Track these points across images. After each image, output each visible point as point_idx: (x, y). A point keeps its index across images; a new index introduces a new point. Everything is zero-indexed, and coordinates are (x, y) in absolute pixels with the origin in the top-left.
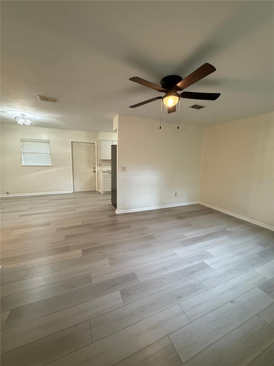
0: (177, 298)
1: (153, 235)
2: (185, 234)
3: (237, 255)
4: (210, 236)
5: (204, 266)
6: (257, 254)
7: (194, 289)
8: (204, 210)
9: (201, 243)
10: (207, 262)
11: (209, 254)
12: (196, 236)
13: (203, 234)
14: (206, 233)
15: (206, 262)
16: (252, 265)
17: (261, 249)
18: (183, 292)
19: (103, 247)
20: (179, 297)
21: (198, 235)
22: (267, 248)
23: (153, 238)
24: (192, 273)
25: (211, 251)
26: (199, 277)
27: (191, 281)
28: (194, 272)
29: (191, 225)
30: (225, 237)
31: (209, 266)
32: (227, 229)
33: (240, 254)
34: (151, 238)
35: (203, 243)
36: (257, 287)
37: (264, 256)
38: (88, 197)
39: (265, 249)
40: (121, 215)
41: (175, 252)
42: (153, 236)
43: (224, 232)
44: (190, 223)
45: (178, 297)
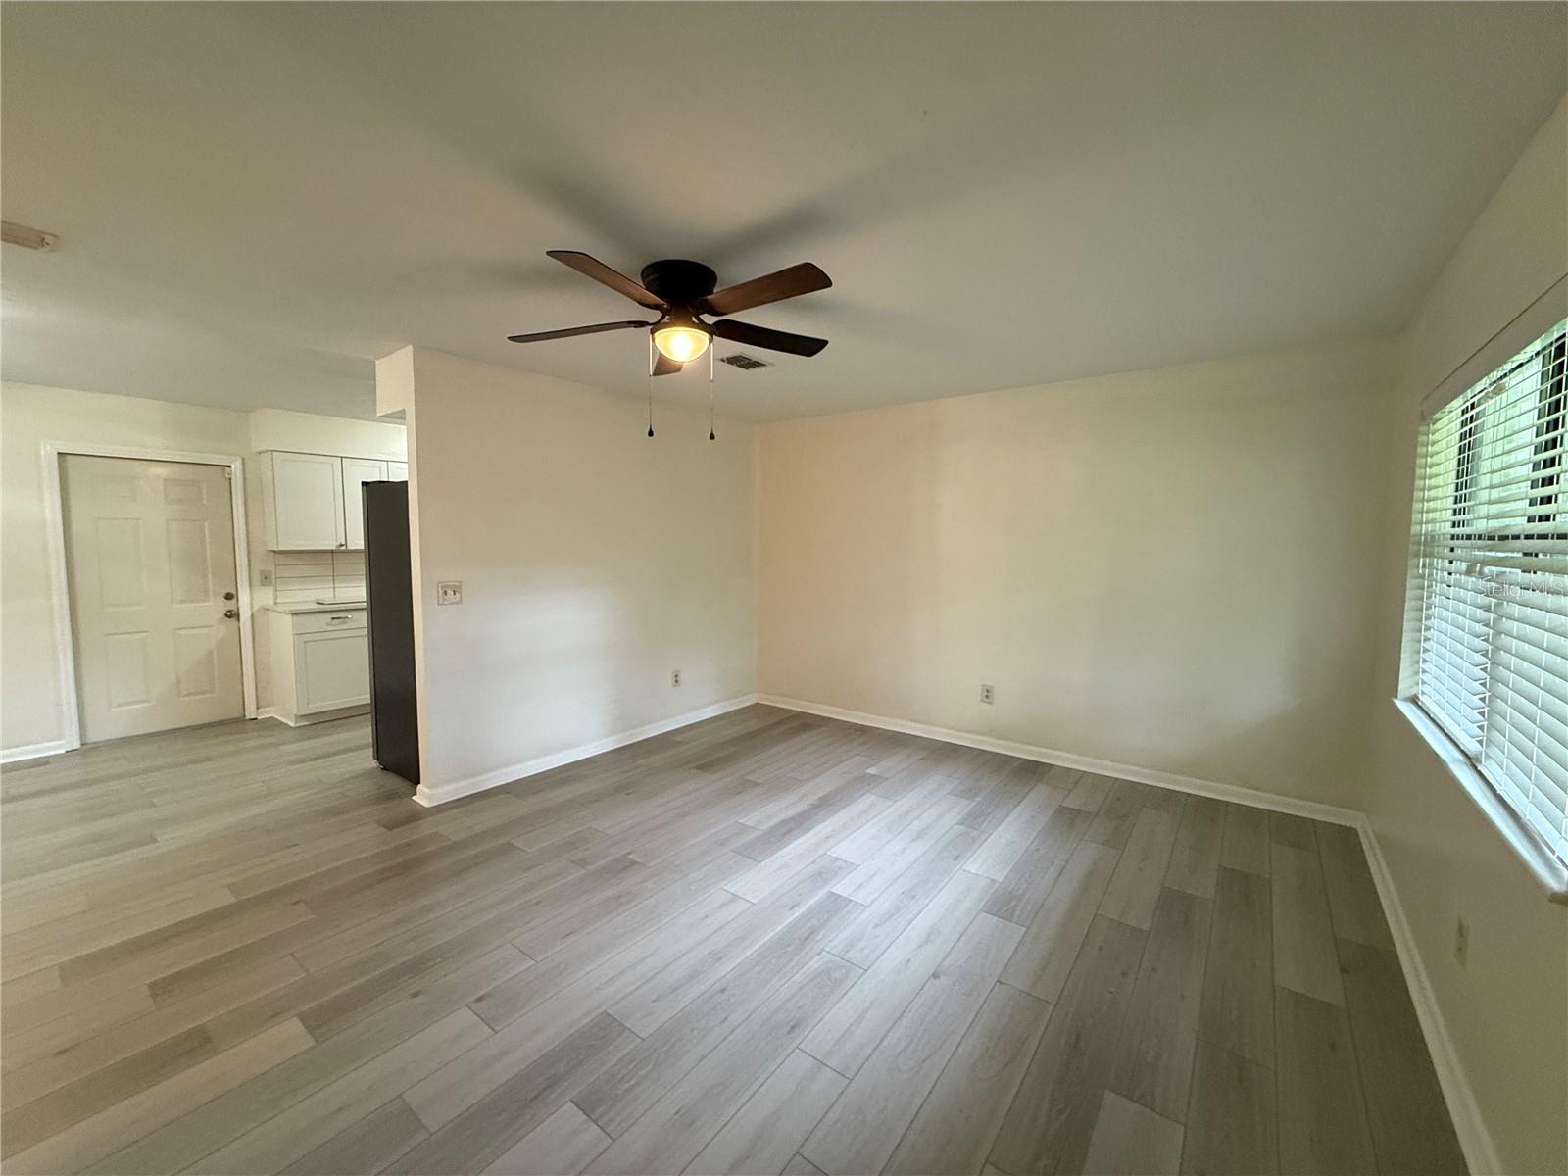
0: (789, 1032)
1: (629, 853)
2: (749, 820)
3: (913, 840)
4: (825, 805)
5: (836, 906)
6: (960, 824)
7: (830, 982)
8: (781, 723)
9: (808, 835)
10: (840, 888)
11: (840, 862)
12: (784, 817)
13: (803, 806)
14: (814, 799)
15: (838, 890)
16: (956, 858)
17: (963, 807)
18: (800, 1008)
19: (418, 967)
20: (793, 1027)
21: (792, 812)
22: (978, 799)
23: (634, 863)
24: (807, 938)
25: (843, 850)
26: (833, 942)
27: (816, 964)
28: (813, 932)
29: (756, 784)
30: (869, 798)
31: (851, 900)
32: (868, 771)
33: (920, 835)
34: (626, 865)
35: (813, 832)
36: (982, 910)
37: (975, 824)
38: (209, 759)
39: (974, 803)
40: (457, 807)
41: (732, 890)
42: (631, 856)
43: (863, 783)
44: (751, 778)
45: (789, 1027)
